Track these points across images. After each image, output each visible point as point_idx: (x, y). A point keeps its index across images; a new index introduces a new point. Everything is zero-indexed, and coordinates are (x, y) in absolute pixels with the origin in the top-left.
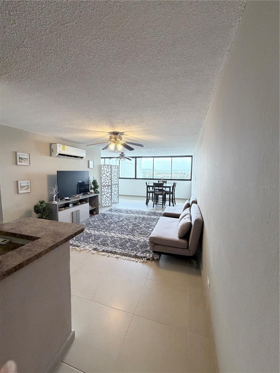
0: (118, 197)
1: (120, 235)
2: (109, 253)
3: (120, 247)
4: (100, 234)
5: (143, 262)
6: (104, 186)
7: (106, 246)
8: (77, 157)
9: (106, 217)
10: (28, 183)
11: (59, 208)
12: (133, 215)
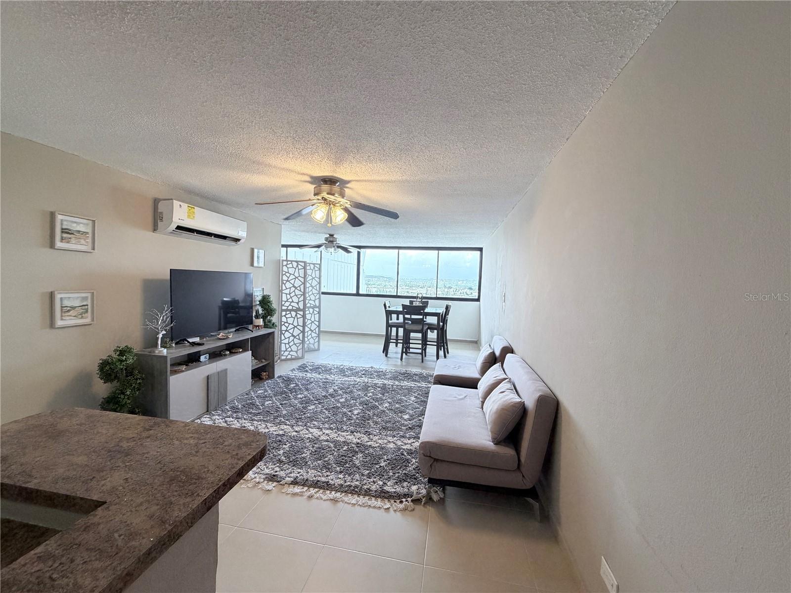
0: (319, 336)
1: (333, 435)
2: (310, 487)
3: (338, 469)
4: (281, 432)
5: (405, 509)
6: (286, 310)
7: (301, 468)
8: (224, 238)
9: (292, 385)
10: (85, 298)
11: (172, 365)
12: (358, 380)
